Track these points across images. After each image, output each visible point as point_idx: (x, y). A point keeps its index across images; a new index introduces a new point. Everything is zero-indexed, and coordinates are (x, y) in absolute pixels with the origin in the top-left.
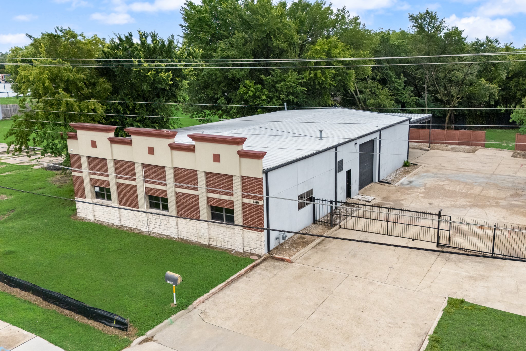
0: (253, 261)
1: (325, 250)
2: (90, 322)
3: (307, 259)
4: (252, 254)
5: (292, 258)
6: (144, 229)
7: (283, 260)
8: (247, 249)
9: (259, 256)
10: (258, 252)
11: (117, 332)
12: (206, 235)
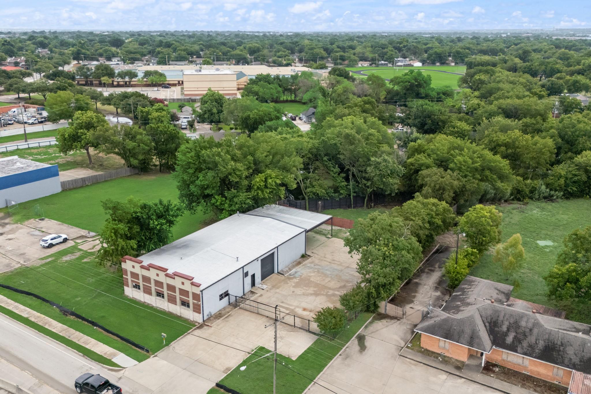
0: (196, 326)
1: (227, 321)
2: (137, 349)
3: (218, 325)
4: (197, 322)
5: (212, 325)
6: (154, 305)
7: (208, 326)
8: (195, 320)
9: (199, 323)
10: (199, 321)
11: (145, 353)
12: (179, 312)
